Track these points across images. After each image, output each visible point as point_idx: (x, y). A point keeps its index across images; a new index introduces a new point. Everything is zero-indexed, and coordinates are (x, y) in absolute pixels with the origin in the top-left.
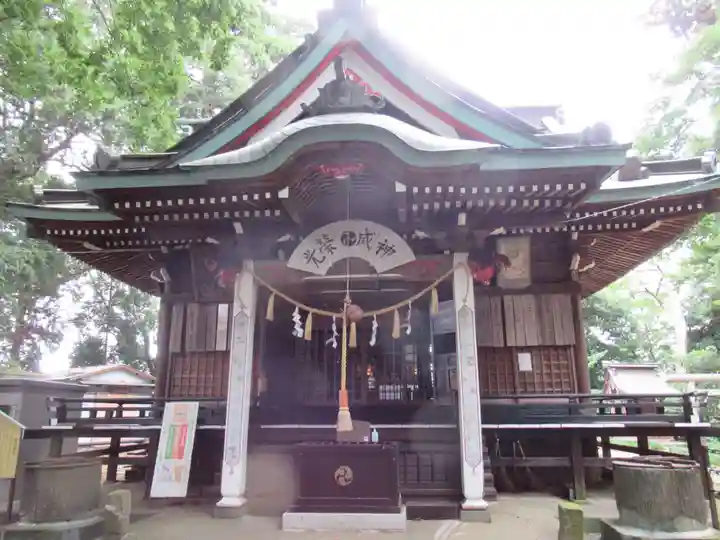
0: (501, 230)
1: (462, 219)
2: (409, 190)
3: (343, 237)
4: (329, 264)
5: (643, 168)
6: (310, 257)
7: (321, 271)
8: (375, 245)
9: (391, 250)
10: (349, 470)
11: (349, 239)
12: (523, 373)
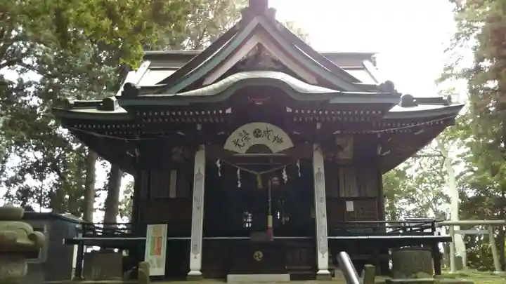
0: (338, 132)
1: (319, 126)
2: (294, 111)
3: (255, 132)
4: (247, 147)
5: (414, 100)
6: (236, 143)
7: (242, 151)
8: (271, 138)
9: (280, 141)
10: (261, 253)
11: (257, 133)
12: (350, 212)
